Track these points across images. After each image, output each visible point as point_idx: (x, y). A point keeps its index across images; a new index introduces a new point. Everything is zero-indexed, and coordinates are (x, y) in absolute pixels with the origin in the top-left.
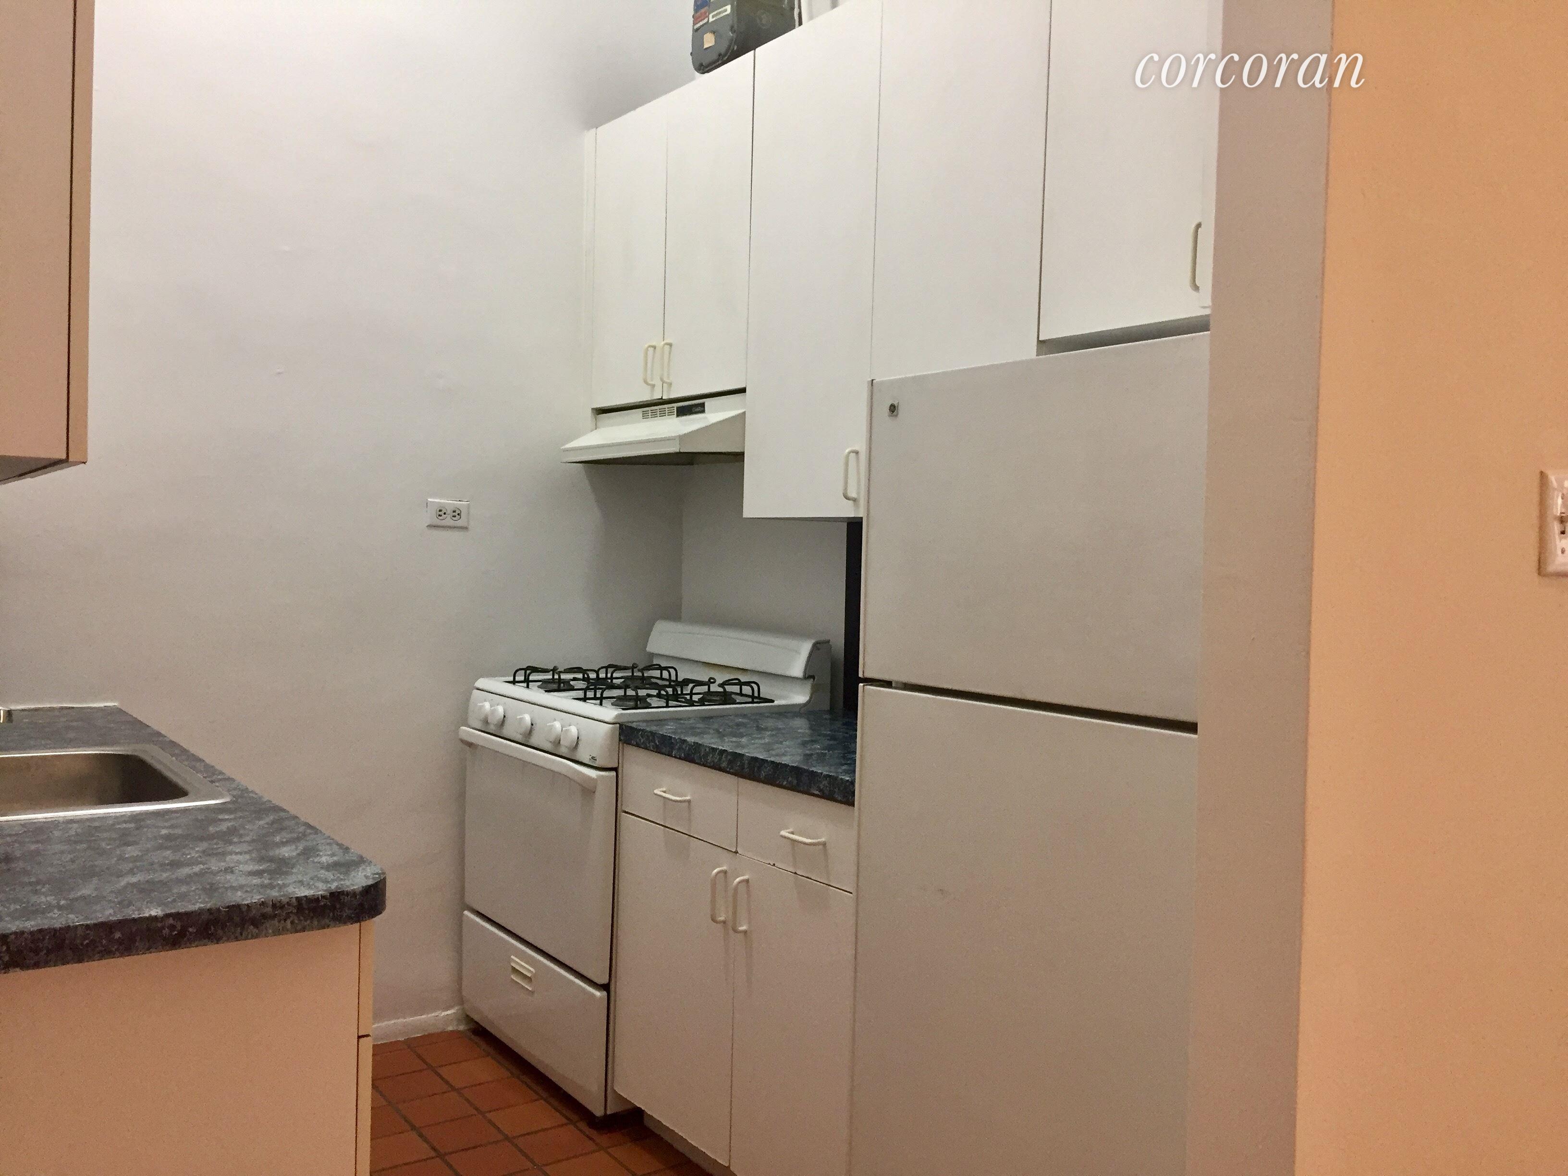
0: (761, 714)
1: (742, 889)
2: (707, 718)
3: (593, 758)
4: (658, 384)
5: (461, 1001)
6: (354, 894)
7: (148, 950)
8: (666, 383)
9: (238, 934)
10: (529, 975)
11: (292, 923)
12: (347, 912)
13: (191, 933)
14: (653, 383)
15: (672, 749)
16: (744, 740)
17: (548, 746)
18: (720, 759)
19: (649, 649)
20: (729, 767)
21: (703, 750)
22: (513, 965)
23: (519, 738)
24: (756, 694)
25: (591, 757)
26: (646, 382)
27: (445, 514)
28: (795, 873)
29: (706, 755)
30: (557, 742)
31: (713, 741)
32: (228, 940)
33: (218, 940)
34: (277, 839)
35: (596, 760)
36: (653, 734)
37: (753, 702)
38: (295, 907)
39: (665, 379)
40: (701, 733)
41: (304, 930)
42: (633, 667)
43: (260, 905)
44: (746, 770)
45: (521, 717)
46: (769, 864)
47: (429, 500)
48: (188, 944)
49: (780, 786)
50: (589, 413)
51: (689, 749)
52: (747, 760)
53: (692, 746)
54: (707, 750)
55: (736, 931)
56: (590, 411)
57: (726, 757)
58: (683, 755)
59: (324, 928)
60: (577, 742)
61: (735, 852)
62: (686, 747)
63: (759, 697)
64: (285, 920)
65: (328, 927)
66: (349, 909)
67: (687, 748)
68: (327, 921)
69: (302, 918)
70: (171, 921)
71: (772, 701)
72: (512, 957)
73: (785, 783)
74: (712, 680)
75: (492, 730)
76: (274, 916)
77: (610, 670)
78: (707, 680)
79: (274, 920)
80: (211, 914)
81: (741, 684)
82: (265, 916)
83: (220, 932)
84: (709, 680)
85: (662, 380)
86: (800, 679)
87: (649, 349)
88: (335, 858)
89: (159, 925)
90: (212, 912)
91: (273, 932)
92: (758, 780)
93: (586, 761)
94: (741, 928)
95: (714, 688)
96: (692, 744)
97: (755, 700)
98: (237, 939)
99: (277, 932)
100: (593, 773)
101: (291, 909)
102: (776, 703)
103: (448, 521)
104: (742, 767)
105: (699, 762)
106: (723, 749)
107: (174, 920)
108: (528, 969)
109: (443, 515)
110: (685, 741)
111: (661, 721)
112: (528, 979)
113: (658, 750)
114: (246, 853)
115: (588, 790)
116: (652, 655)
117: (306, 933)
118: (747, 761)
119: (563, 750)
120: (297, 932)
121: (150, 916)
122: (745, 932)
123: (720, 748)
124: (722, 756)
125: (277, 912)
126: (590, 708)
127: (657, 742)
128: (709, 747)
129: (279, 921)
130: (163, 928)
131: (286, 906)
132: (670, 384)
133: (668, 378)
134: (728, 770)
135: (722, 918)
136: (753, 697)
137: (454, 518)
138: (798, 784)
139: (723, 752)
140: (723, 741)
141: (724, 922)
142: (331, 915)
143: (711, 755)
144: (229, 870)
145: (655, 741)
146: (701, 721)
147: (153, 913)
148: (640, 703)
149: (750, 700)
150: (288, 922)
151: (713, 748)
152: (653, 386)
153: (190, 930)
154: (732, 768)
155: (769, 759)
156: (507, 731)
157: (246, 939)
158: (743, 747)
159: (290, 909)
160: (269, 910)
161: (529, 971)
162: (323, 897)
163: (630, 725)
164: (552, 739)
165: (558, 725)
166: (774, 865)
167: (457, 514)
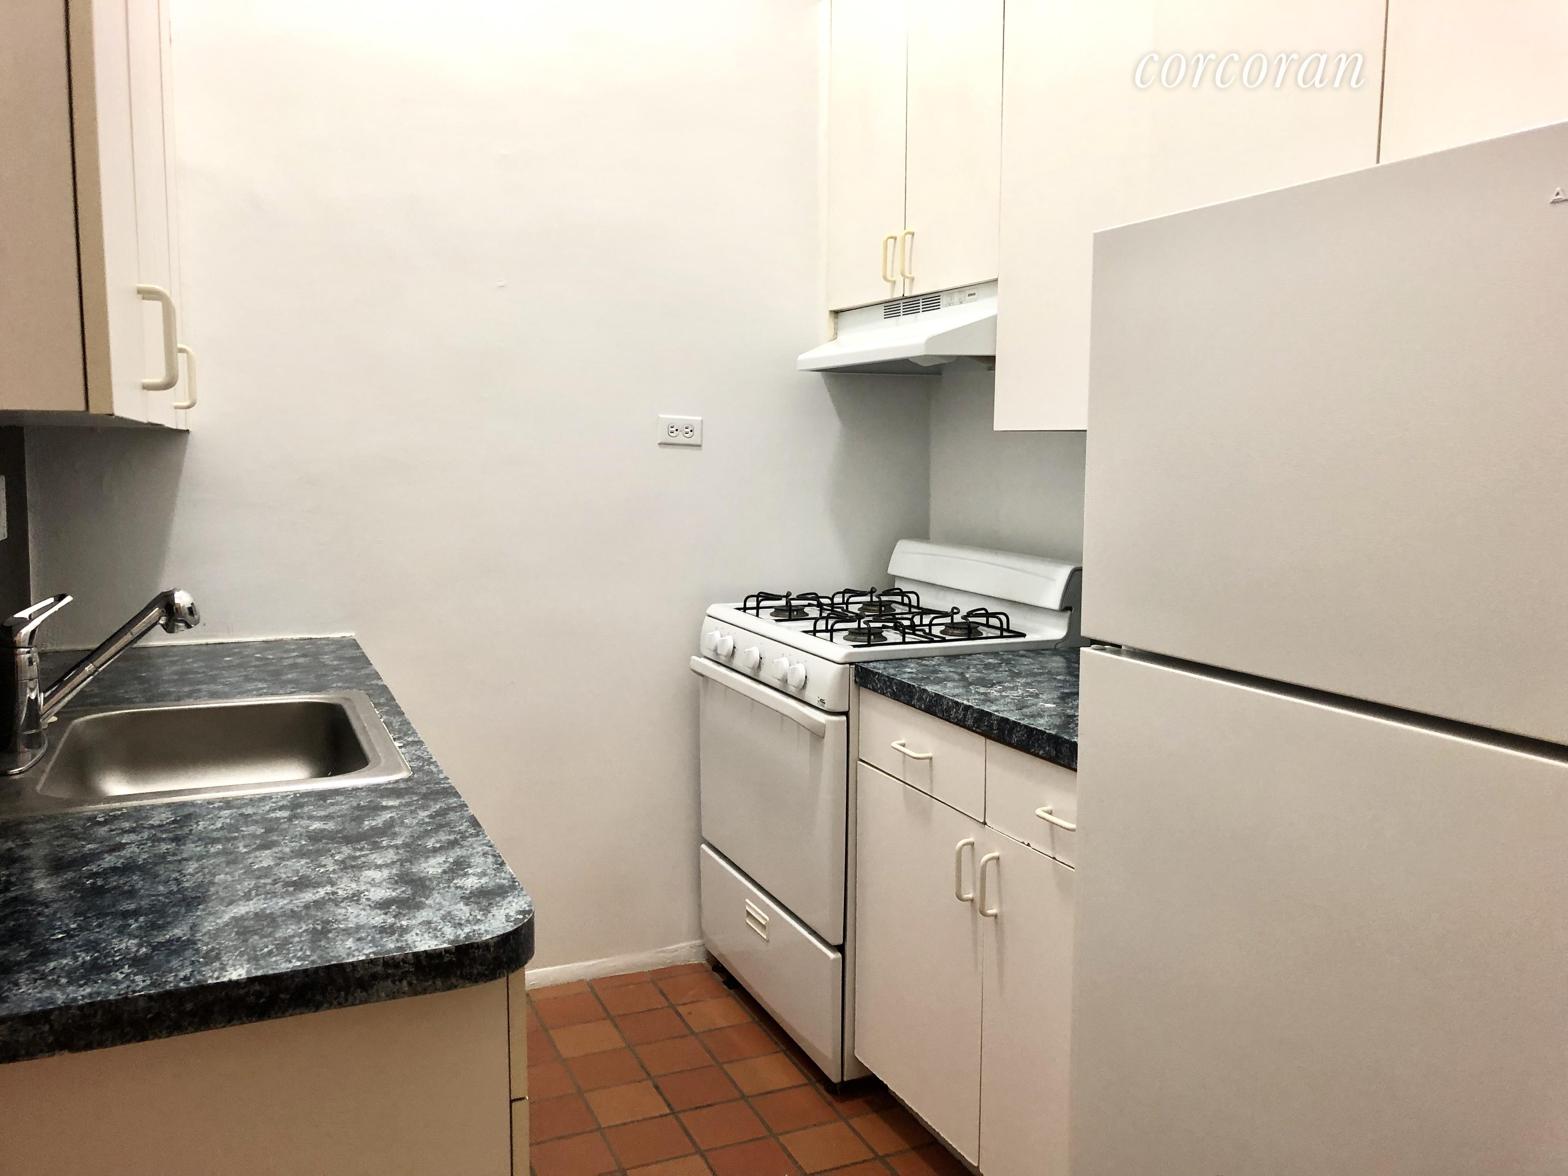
0: (1013, 651)
1: (991, 868)
2: (951, 658)
3: (822, 700)
4: (899, 279)
5: (702, 934)
6: (486, 945)
7: (229, 1022)
8: (908, 278)
9: (342, 1000)
10: (764, 922)
11: (410, 984)
12: (478, 969)
13: (283, 1001)
14: (893, 279)
15: (912, 697)
16: (994, 692)
17: (777, 684)
18: (965, 715)
19: (892, 570)
20: (975, 725)
21: (945, 703)
22: (748, 909)
23: (748, 672)
24: (1005, 626)
25: (819, 699)
26: (885, 278)
27: (677, 430)
28: (1054, 858)
29: (948, 710)
30: (785, 681)
31: (957, 691)
32: (331, 1006)
33: (317, 1008)
34: (430, 843)
35: (824, 703)
36: (890, 679)
37: (1002, 636)
38: (413, 964)
39: (907, 274)
40: (945, 680)
41: (425, 991)
42: (872, 592)
43: (368, 963)
44: (995, 732)
45: (749, 650)
46: (1023, 843)
47: (662, 416)
48: (280, 1014)
49: (1036, 755)
50: (827, 315)
51: (930, 701)
52: (997, 720)
53: (933, 698)
54: (950, 703)
55: (984, 914)
56: (827, 314)
57: (972, 714)
58: (923, 706)
59: (449, 989)
60: (805, 683)
61: (982, 823)
62: (927, 698)
63: (1008, 630)
64: (401, 981)
65: (456, 987)
66: (481, 965)
67: (928, 700)
68: (454, 980)
69: (421, 978)
70: (257, 987)
71: (1024, 635)
72: (747, 900)
73: (1041, 752)
74: (955, 611)
75: (722, 660)
76: (387, 976)
77: (847, 596)
78: (949, 610)
79: (387, 981)
80: (307, 976)
81: (988, 615)
82: (374, 977)
83: (319, 998)
84: (952, 610)
85: (903, 275)
86: (1057, 611)
87: (889, 240)
88: (484, 880)
89: (242, 992)
90: (308, 973)
91: (387, 996)
92: (1009, 744)
93: (815, 704)
94: (990, 912)
95: (957, 619)
96: (933, 695)
97: (1005, 634)
98: (340, 1005)
99: (392, 996)
100: (822, 718)
101: (407, 967)
102: (1028, 638)
103: (681, 439)
104: (991, 726)
105: (941, 716)
106: (968, 704)
107: (260, 984)
108: (763, 917)
109: (675, 432)
110: (925, 690)
111: (900, 661)
112: (763, 927)
113: (895, 697)
114: (387, 866)
115: (817, 735)
116: (894, 578)
117: (428, 996)
118: (996, 722)
119: (792, 690)
120: (416, 994)
121: (230, 981)
122: (996, 916)
123: (965, 702)
124: (968, 711)
125: (390, 971)
126: (819, 644)
127: (894, 688)
128: (952, 700)
129: (394, 982)
130: (247, 994)
131: (401, 964)
132: (913, 279)
133: (910, 273)
134: (974, 729)
135: (970, 896)
136: (1001, 629)
137: (686, 435)
138: (1057, 756)
139: (968, 708)
140: (968, 692)
141: (972, 900)
142: (459, 973)
143: (955, 710)
144: (355, 898)
145: (893, 687)
146: (945, 662)
147: (234, 976)
148: (874, 638)
149: (998, 633)
150: (405, 983)
151: (957, 703)
152: (894, 282)
153: (282, 996)
154: (978, 727)
155: (1022, 722)
156: (737, 663)
157: (353, 1004)
158: (992, 701)
159: (405, 967)
160: (379, 969)
161: (763, 918)
162: (446, 950)
163: (865, 666)
164: (780, 677)
165: (785, 662)
166: (1028, 845)
167: (689, 430)
